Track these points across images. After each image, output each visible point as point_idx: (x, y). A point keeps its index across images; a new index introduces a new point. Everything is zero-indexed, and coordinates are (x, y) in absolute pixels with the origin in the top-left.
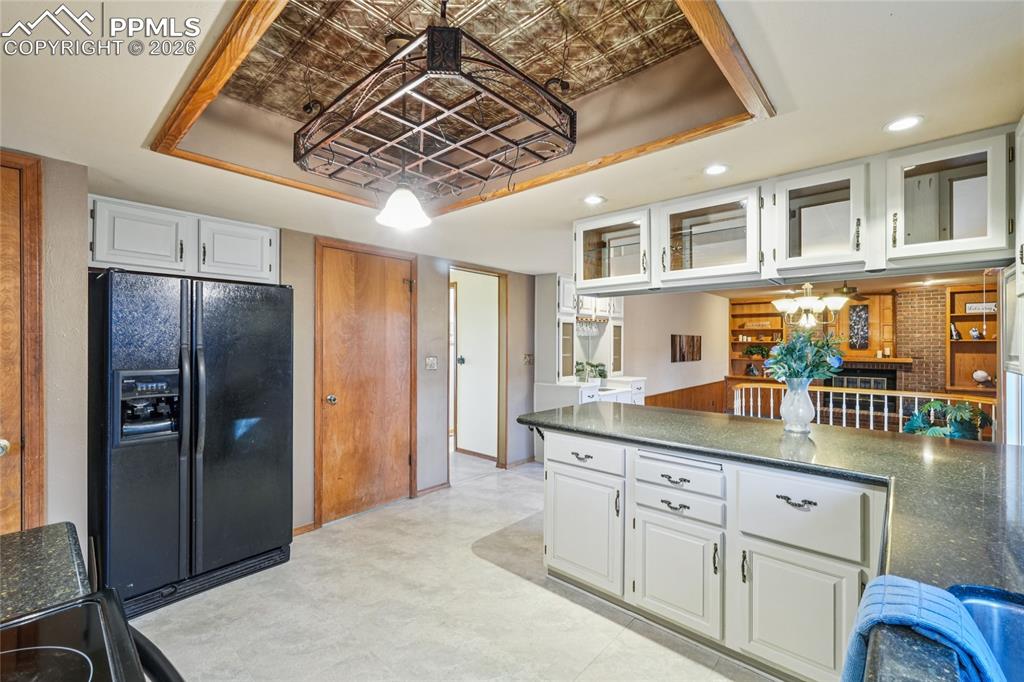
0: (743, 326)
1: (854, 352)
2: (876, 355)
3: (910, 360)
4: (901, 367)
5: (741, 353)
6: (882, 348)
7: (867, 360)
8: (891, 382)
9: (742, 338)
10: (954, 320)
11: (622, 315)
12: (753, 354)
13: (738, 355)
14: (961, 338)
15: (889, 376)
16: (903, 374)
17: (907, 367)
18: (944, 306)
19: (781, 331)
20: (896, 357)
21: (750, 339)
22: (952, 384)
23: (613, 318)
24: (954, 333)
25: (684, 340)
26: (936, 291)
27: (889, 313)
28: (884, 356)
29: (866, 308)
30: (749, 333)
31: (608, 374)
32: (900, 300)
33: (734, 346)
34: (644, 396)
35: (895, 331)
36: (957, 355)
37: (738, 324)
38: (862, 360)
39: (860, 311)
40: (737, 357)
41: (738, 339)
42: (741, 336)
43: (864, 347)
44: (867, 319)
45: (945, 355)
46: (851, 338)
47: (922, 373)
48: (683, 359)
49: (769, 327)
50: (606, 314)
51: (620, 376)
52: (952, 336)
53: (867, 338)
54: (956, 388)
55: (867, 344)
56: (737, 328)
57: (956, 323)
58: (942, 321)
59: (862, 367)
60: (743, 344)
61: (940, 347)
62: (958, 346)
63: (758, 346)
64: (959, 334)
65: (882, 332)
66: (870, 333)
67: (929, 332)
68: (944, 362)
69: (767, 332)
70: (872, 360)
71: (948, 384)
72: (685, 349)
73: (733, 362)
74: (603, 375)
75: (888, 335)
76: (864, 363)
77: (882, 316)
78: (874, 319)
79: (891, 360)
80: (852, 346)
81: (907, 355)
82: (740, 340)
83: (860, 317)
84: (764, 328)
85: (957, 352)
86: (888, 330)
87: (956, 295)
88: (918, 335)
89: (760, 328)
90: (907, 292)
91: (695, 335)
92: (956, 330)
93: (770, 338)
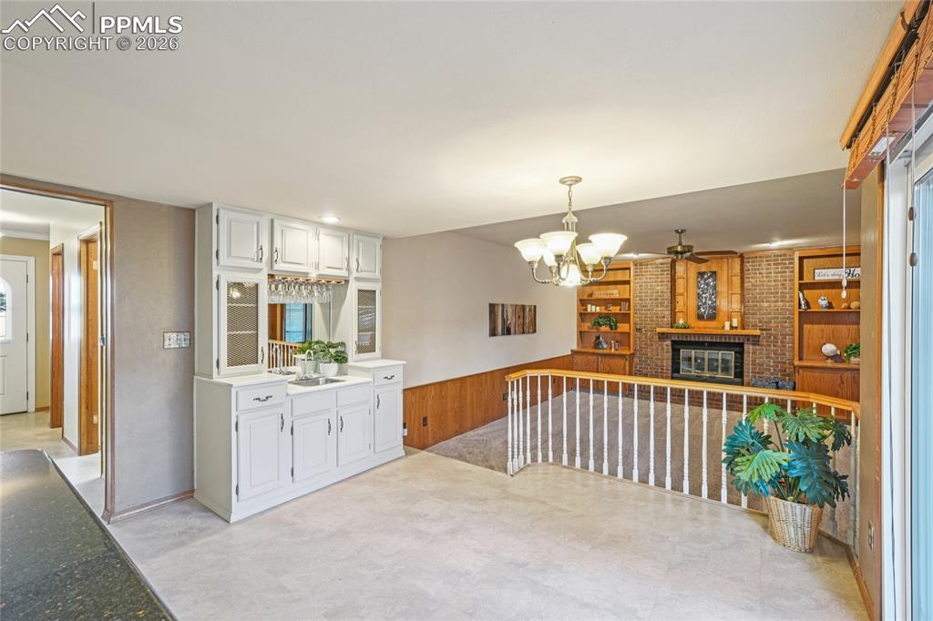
0: (591, 295)
1: (702, 323)
2: (723, 327)
3: (757, 332)
4: (748, 340)
5: (589, 324)
6: (730, 319)
7: (715, 332)
8: (738, 355)
9: (591, 308)
10: (802, 287)
11: (377, 275)
12: (600, 326)
13: (586, 326)
14: (809, 308)
15: (737, 349)
16: (751, 347)
17: (755, 340)
18: (793, 272)
19: (628, 300)
20: (744, 329)
21: (598, 309)
22: (800, 359)
23: (358, 279)
24: (802, 302)
25: (510, 310)
26: (785, 255)
27: (737, 280)
28: (732, 327)
29: (714, 274)
30: (598, 302)
31: (350, 358)
32: (748, 266)
33: (583, 316)
34: (400, 388)
35: (743, 301)
36: (806, 327)
37: (588, 293)
38: (708, 331)
39: (708, 278)
40: (586, 329)
41: (586, 310)
42: (589, 306)
43: (712, 317)
44: (715, 287)
45: (793, 327)
46: (699, 308)
47: (770, 346)
48: (507, 331)
49: (617, 296)
50: (344, 273)
51: (377, 359)
52: (800, 305)
53: (715, 308)
54: (804, 363)
55: (715, 314)
56: (586, 297)
57: (805, 291)
58: (790, 289)
59: (709, 339)
60: (592, 314)
61: (788, 318)
62: (807, 316)
63: (607, 316)
64: (807, 304)
65: (730, 302)
66: (718, 303)
67: (776, 301)
68: (792, 335)
69: (616, 302)
70: (719, 332)
71: (797, 358)
72: (511, 320)
73: (581, 334)
74: (341, 358)
75: (736, 306)
76: (711, 335)
77: (730, 283)
78: (722, 288)
79: (740, 332)
80: (700, 317)
81: (755, 327)
82: (589, 310)
83: (708, 284)
84: (612, 297)
85: (807, 323)
86: (736, 298)
87: (805, 261)
88: (766, 305)
89: (608, 297)
90: (756, 256)
91: (527, 303)
92: (804, 299)
93: (619, 308)
